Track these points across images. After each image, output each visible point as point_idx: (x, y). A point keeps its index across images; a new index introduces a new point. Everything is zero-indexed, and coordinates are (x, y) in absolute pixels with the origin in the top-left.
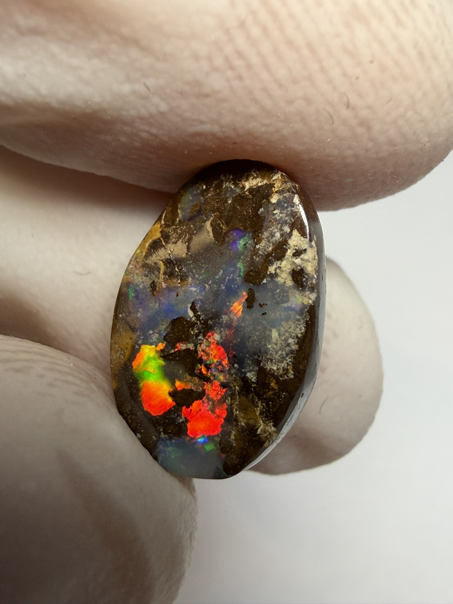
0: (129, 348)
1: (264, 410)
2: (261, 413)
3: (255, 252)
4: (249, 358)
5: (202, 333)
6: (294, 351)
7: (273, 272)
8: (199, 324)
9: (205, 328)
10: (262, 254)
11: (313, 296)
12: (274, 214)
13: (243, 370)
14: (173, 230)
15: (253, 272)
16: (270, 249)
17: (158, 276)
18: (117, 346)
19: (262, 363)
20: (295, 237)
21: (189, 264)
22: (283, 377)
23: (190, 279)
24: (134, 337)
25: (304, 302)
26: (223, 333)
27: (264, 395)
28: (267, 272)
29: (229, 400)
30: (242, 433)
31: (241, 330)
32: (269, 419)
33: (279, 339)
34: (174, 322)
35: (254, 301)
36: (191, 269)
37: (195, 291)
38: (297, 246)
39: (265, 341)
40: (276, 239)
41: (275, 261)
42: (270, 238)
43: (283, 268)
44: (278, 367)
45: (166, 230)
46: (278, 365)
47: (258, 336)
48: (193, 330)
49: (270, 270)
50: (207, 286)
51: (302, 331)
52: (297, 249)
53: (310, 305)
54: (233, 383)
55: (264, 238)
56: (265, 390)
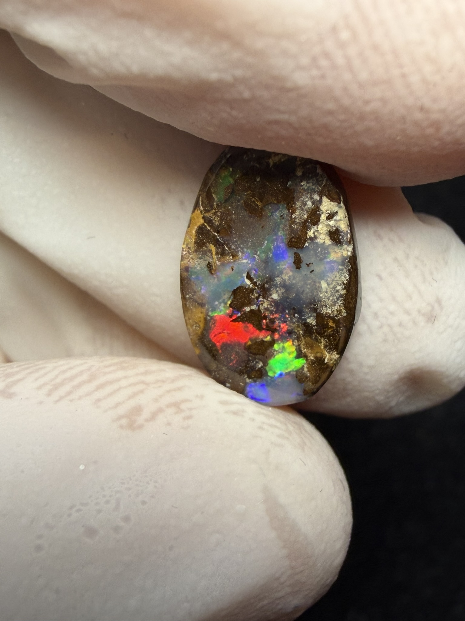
0: (202, 320)
1: (327, 344)
2: (325, 347)
3: (293, 221)
4: (306, 307)
5: (261, 295)
6: (343, 295)
7: (312, 236)
8: (257, 289)
9: (262, 291)
10: (299, 221)
11: (350, 248)
12: (302, 186)
13: (303, 318)
14: (213, 214)
15: (294, 239)
16: (305, 216)
17: (211, 257)
18: (191, 321)
19: (318, 310)
20: (325, 203)
21: (236, 241)
22: (338, 317)
23: (240, 254)
24: (204, 310)
25: (344, 255)
26: (279, 292)
27: (325, 333)
28: (307, 237)
29: (296, 342)
30: (313, 365)
31: (294, 287)
32: (332, 349)
33: (329, 289)
34: (235, 292)
35: (301, 262)
36: (239, 245)
37: (247, 263)
38: (328, 210)
39: (317, 292)
40: (309, 207)
41: (312, 226)
42: (303, 207)
43: (321, 230)
44: (333, 310)
45: (207, 215)
46: (332, 309)
47: (309, 289)
48: (253, 294)
49: (309, 234)
50: (256, 256)
51: (347, 278)
52: (329, 213)
53: (349, 256)
54: (296, 329)
55: (297, 208)
56: (325, 329)
